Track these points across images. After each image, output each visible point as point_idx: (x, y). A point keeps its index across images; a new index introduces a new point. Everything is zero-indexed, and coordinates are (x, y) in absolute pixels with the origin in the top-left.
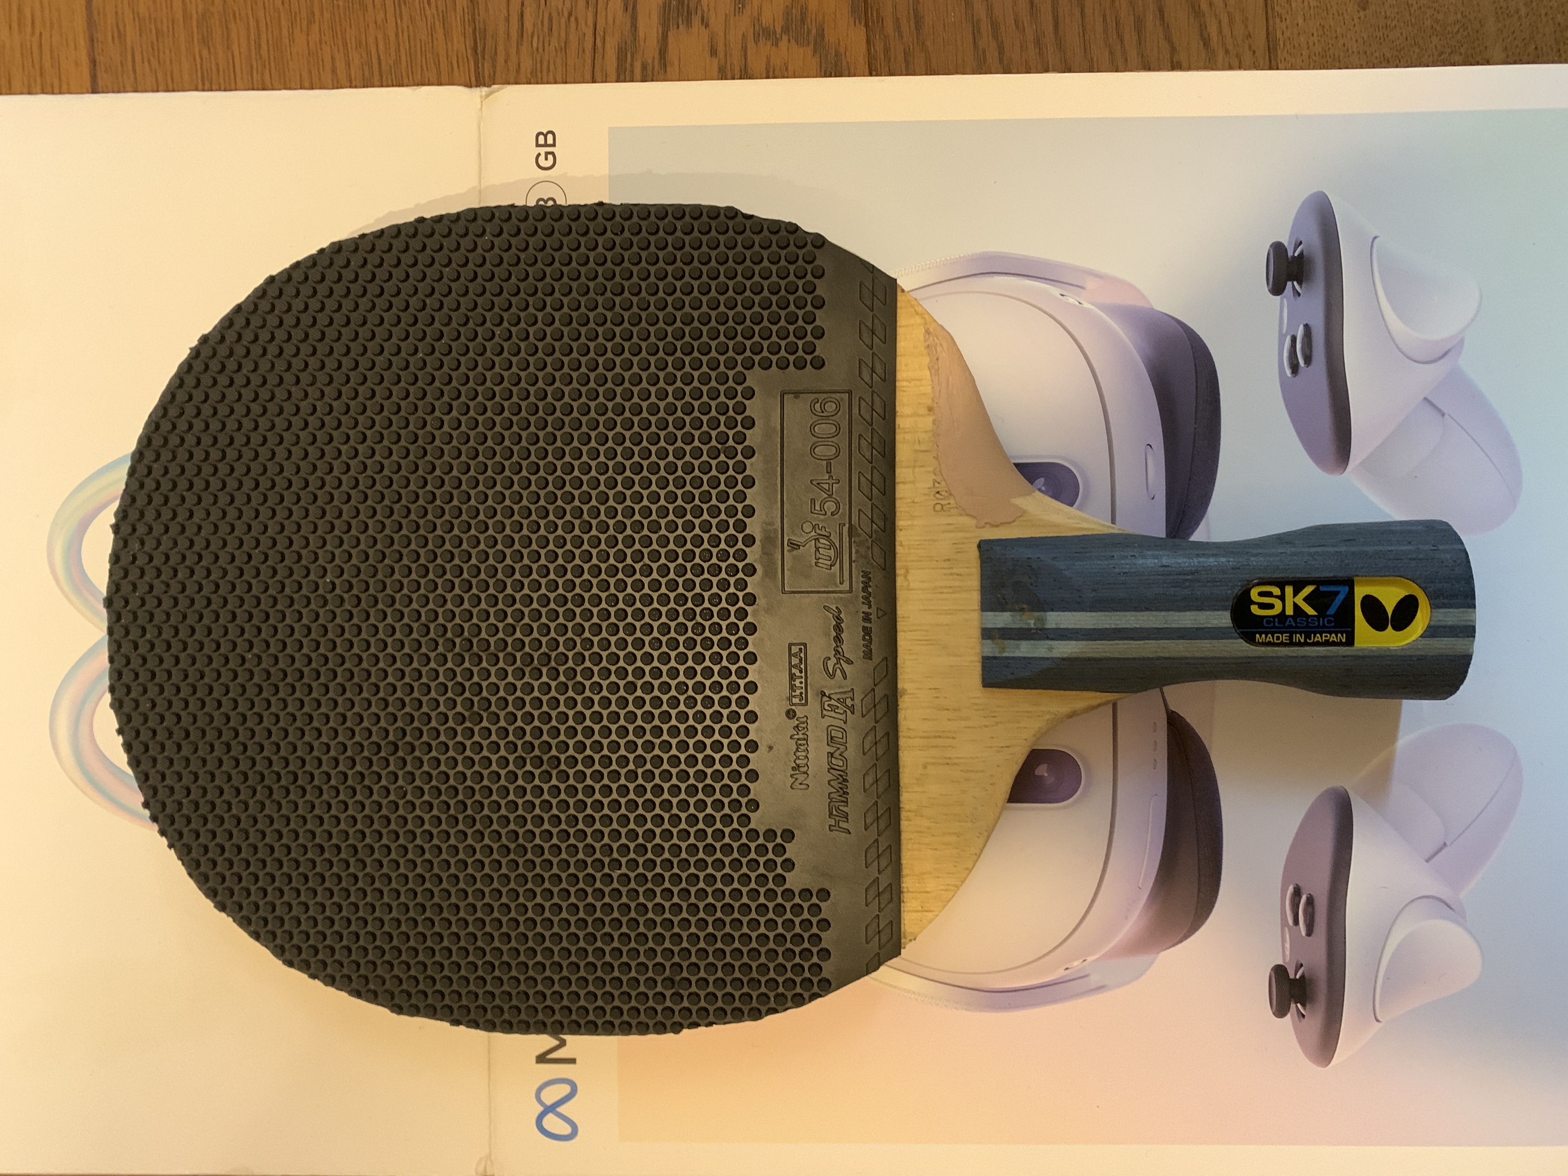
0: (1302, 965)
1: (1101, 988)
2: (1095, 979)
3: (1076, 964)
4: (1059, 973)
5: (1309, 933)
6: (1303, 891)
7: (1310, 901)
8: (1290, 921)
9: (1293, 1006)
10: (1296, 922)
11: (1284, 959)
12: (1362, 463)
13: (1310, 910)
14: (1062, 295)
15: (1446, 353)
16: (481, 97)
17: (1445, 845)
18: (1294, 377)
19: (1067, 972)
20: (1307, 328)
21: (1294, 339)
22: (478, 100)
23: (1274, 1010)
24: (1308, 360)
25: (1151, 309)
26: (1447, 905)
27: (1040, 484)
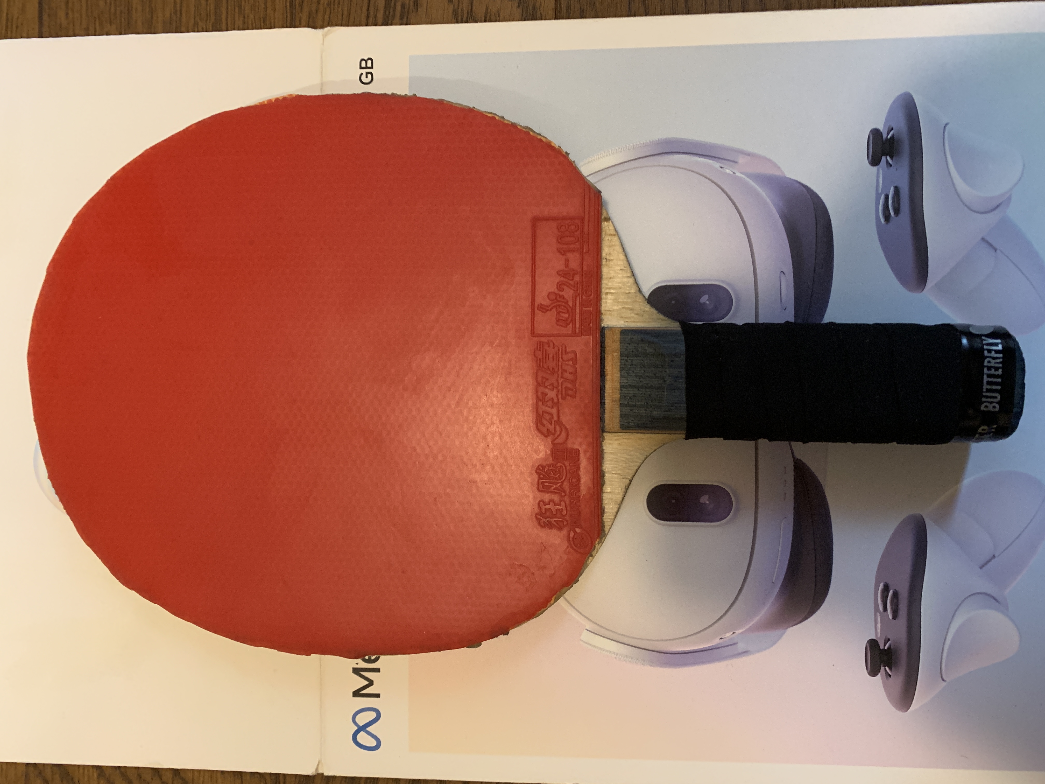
0: (889, 640)
1: (745, 653)
2: (741, 646)
3: (728, 635)
4: (716, 641)
5: (895, 617)
6: (891, 587)
7: (896, 594)
8: (881, 608)
9: (882, 668)
10: (885, 609)
11: (876, 635)
12: (936, 285)
13: (895, 601)
14: (722, 167)
15: (998, 206)
16: (323, 35)
17: (994, 556)
18: (887, 223)
19: (721, 640)
20: (897, 189)
21: (887, 197)
22: (321, 37)
23: (869, 671)
24: (897, 211)
25: (785, 177)
26: (995, 599)
27: (705, 299)
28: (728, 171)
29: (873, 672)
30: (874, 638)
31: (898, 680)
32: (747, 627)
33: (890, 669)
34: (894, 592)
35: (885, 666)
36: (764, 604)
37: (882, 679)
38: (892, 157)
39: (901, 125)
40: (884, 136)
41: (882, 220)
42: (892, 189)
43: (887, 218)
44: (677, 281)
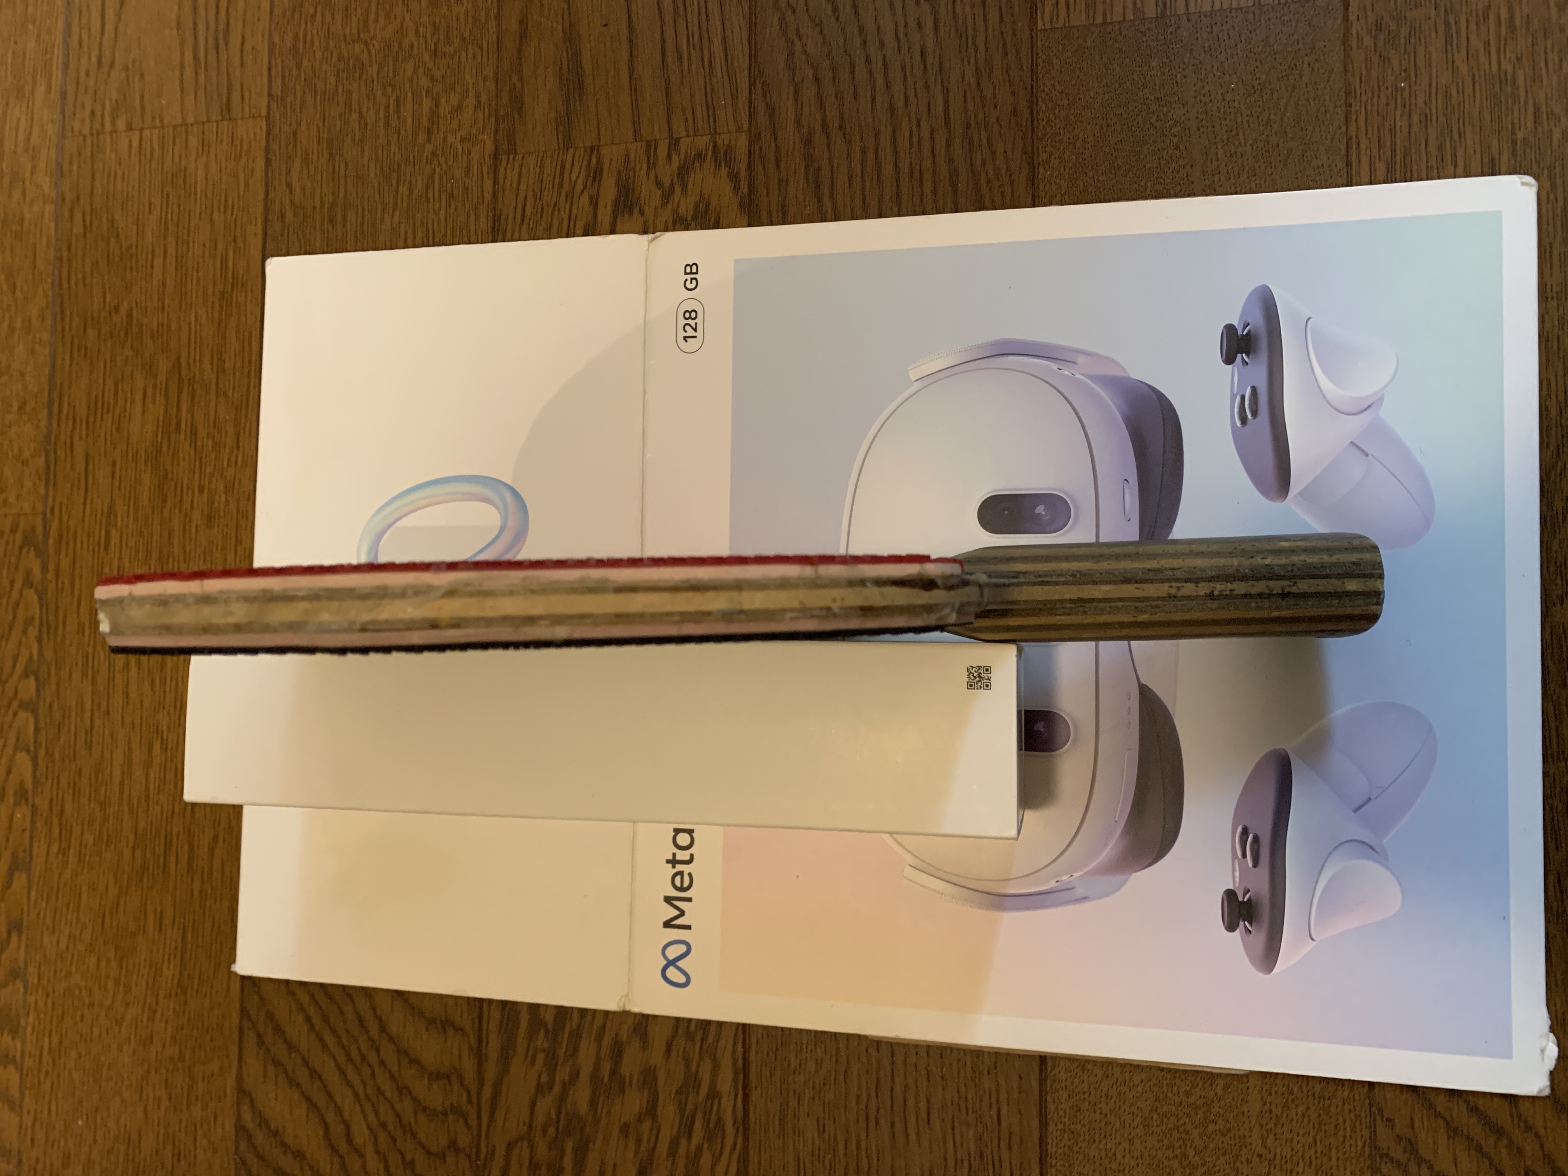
0: (1249, 891)
1: (1085, 898)
2: (1080, 892)
3: (1065, 878)
4: (1052, 884)
5: (1255, 864)
6: (1250, 830)
7: (1256, 839)
8: (1239, 854)
9: (1241, 923)
10: (1244, 855)
11: (1234, 884)
12: (1299, 493)
13: (1256, 846)
14: (1059, 369)
15: (1369, 406)
16: (650, 242)
17: (1370, 799)
18: (1244, 427)
19: (1058, 884)
20: (1254, 389)
21: (1243, 398)
22: (647, 243)
23: (1226, 925)
24: (1255, 413)
25: (1130, 378)
26: (1371, 848)
27: (1040, 509)
28: (1066, 373)
29: (1231, 927)
30: (1231, 887)
31: (1259, 937)
32: (1087, 870)
33: (1251, 923)
34: (1254, 837)
35: (1244, 921)
36: (1105, 845)
37: (1242, 936)
38: (1248, 355)
39: (1257, 320)
40: (1240, 332)
41: (1238, 423)
42: (1249, 390)
43: (1244, 420)
44: (1010, 490)
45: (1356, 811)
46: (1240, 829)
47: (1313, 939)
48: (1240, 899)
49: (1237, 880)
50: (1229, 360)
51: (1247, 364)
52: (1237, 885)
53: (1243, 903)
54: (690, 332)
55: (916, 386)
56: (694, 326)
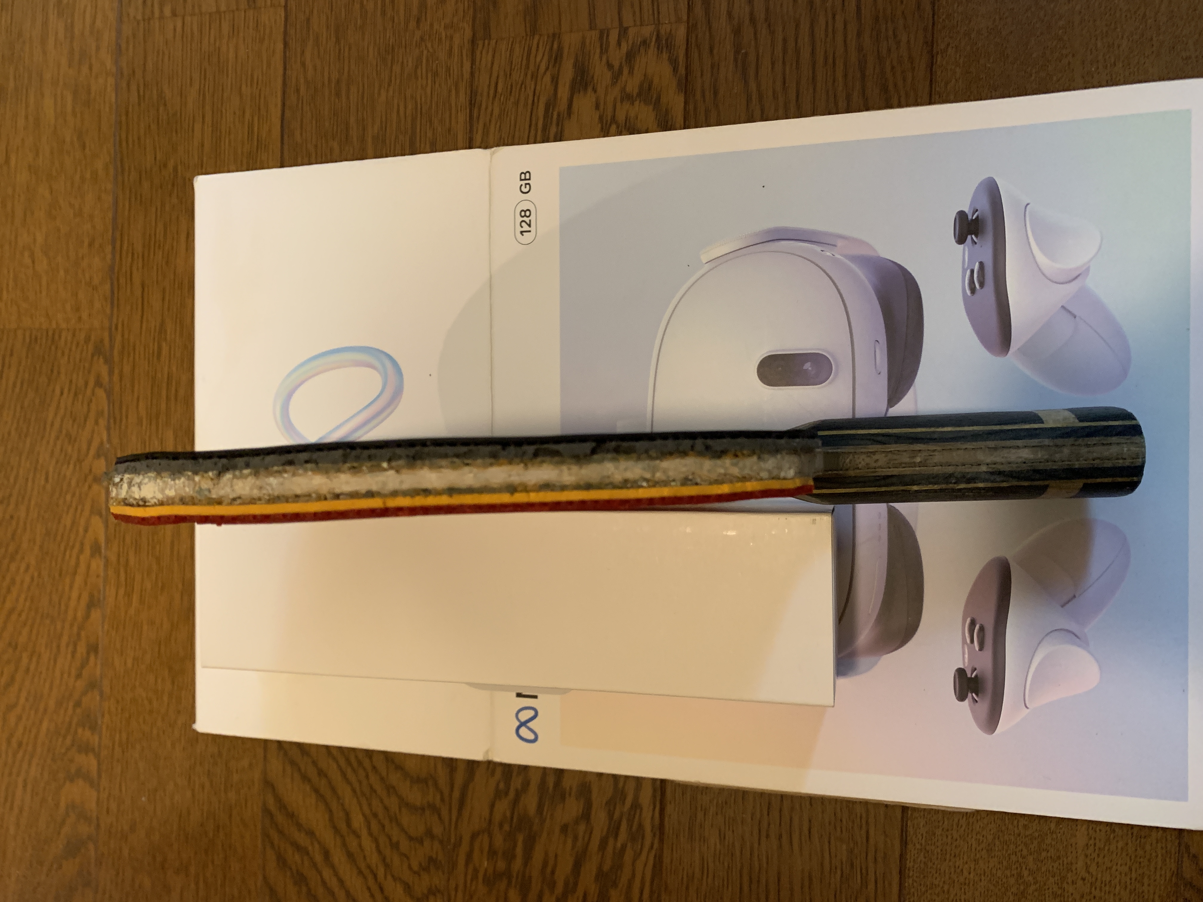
0: (975, 669)
5: (981, 649)
6: (977, 622)
7: (982, 629)
8: (968, 641)
9: (970, 695)
10: (972, 641)
11: (964, 664)
12: (1019, 349)
13: (981, 635)
14: (822, 251)
15: (1077, 276)
16: (491, 155)
18: (973, 295)
20: (981, 264)
21: (972, 271)
23: (957, 696)
24: (982, 285)
25: (879, 257)
26: (1076, 636)
27: (808, 366)
28: (828, 254)
29: (961, 697)
30: (962, 667)
31: (984, 706)
32: (846, 652)
33: (977, 695)
34: (980, 627)
35: (972, 693)
36: (861, 633)
37: (969, 705)
38: (977, 236)
39: (984, 206)
40: (970, 217)
41: (968, 292)
42: (977, 264)
43: (973, 290)
44: (783, 350)
45: (1062, 606)
46: (968, 621)
47: (1026, 707)
48: (969, 676)
49: (966, 661)
50: (961, 240)
51: (976, 243)
52: (966, 665)
53: (971, 678)
54: (526, 227)
55: (707, 267)
56: (528, 222)
